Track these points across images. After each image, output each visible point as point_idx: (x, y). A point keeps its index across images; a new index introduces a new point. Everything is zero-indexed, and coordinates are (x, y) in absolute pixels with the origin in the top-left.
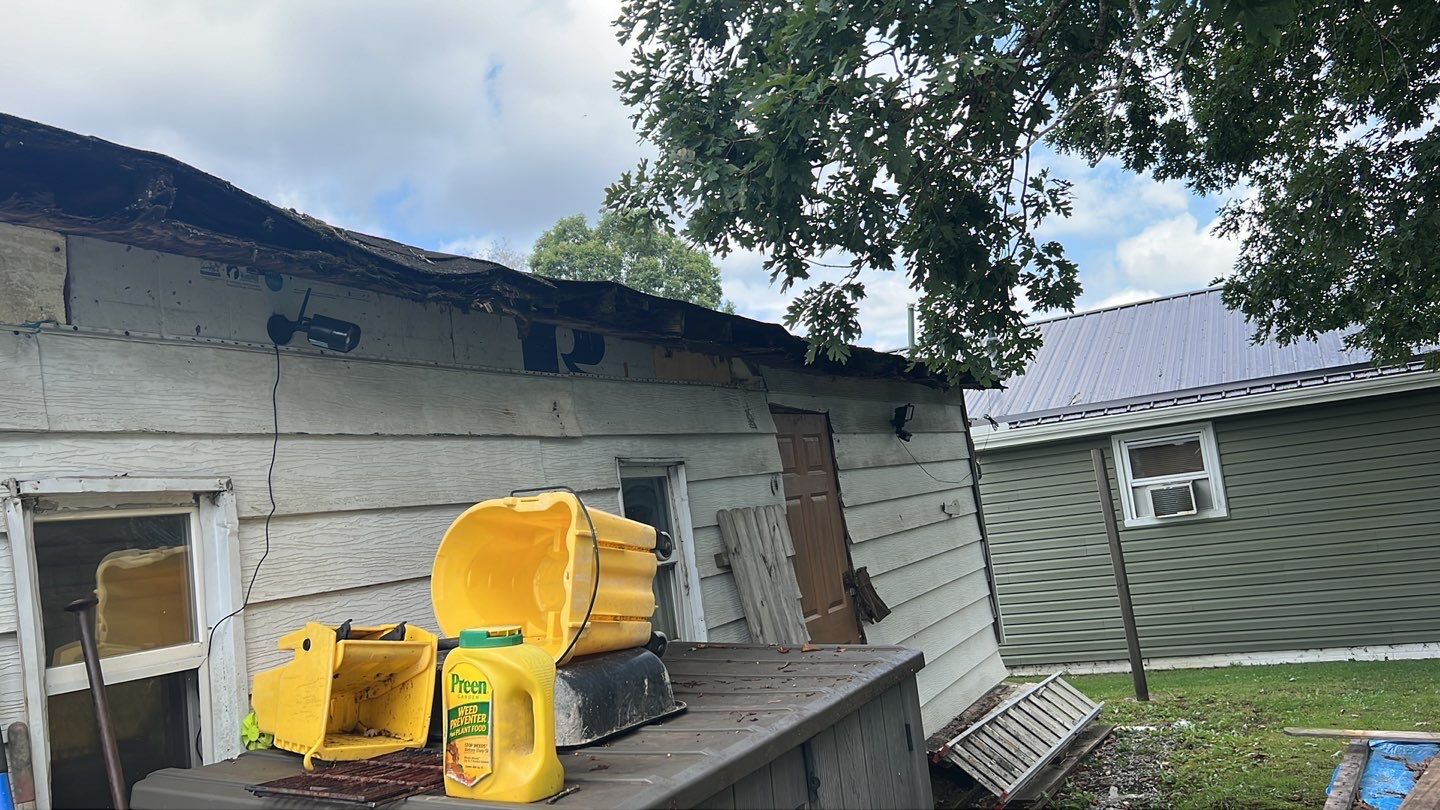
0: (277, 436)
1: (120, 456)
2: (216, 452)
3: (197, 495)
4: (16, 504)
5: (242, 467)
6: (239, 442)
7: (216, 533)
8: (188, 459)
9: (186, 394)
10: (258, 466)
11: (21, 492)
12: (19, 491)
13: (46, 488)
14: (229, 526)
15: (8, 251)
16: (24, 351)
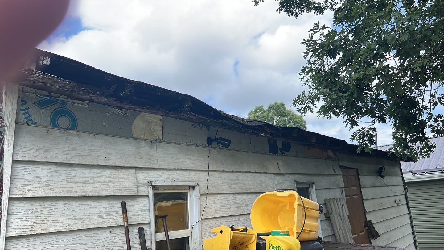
0: (209, 171)
1: (173, 175)
2: (194, 175)
3: (190, 187)
4: (150, 188)
5: (201, 179)
6: (200, 172)
7: (194, 197)
8: (188, 177)
9: (188, 159)
11: (152, 184)
12: (151, 184)
13: (158, 183)
14: (198, 196)
15: (151, 121)
16: (153, 147)
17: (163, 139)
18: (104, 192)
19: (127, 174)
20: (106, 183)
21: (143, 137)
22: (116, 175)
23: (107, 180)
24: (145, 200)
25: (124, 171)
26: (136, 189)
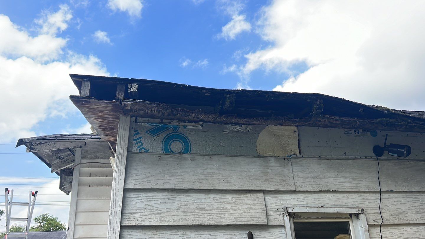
0: (381, 192)
1: (320, 199)
2: (356, 198)
3: (351, 215)
4: (287, 216)
5: (368, 204)
6: (366, 195)
7: (360, 229)
8: (345, 201)
9: (342, 177)
10: (375, 204)
12: (287, 211)
13: (296, 210)
14: (364, 227)
15: (280, 134)
16: (287, 165)
17: (300, 154)
18: (223, 220)
19: (253, 199)
20: (226, 210)
21: (271, 154)
22: (238, 201)
23: (227, 206)
24: (281, 230)
25: (249, 195)
26: (265, 217)
